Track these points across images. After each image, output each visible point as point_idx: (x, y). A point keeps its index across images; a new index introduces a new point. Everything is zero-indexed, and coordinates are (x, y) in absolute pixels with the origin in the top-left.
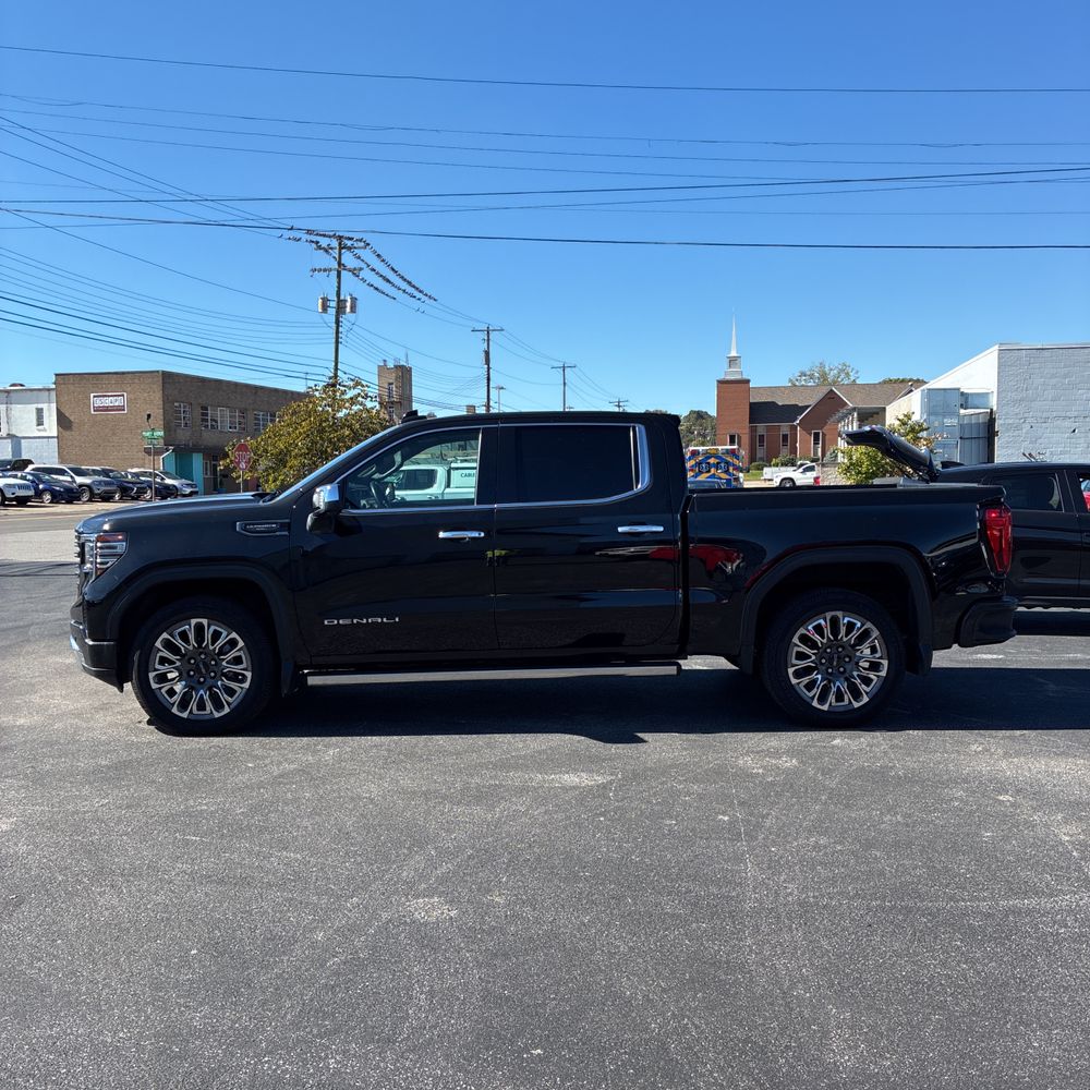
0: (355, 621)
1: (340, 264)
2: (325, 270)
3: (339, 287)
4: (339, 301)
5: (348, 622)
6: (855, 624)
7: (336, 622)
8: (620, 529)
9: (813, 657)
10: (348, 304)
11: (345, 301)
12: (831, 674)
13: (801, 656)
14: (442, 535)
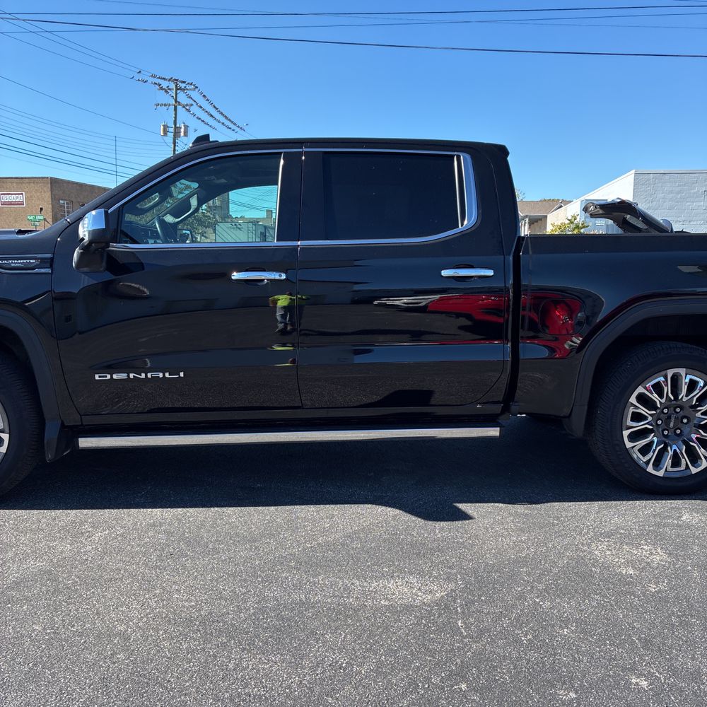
0: (131, 376)
1: (176, 101)
2: (165, 105)
3: (176, 118)
4: (176, 128)
5: (123, 376)
6: (697, 382)
7: (109, 377)
8: (445, 273)
9: (650, 419)
10: (182, 130)
11: (181, 128)
12: (666, 436)
13: (637, 417)
14: (236, 276)
